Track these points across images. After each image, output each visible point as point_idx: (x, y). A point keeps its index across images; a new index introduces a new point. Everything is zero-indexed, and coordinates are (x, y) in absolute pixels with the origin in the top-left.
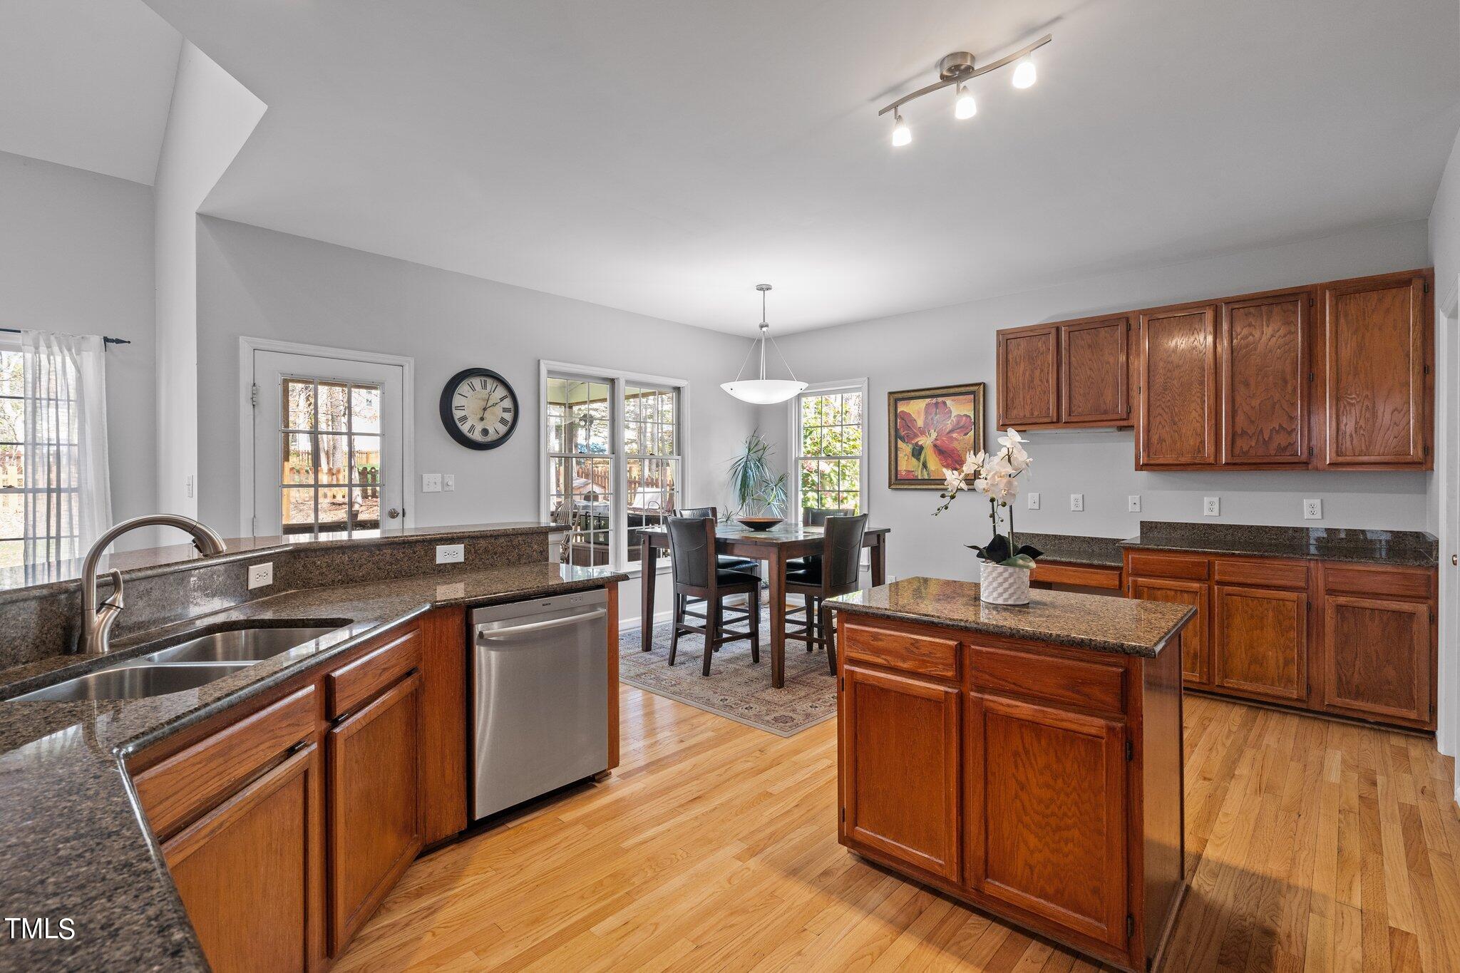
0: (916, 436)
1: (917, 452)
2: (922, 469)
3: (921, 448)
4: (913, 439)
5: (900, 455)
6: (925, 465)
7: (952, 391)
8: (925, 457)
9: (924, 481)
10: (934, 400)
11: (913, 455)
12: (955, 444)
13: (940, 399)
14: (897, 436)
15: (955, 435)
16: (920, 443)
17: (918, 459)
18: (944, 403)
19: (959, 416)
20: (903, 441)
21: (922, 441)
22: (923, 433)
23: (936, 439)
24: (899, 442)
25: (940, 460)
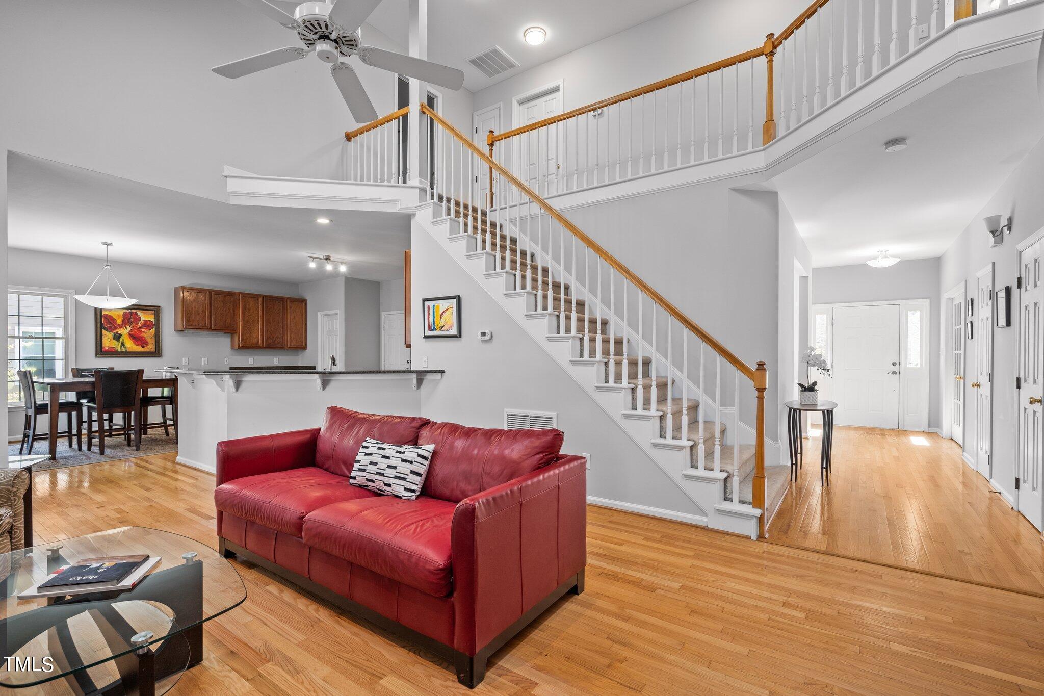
0: (116, 328)
1: (117, 337)
2: (121, 347)
3: (120, 335)
4: (113, 330)
5: (104, 338)
6: (123, 344)
7: (142, 308)
8: (123, 340)
9: (122, 353)
10: (129, 311)
11: (114, 338)
12: (143, 334)
13: (133, 311)
14: (102, 327)
15: (143, 330)
16: (119, 332)
17: (118, 341)
18: (136, 313)
19: (145, 320)
20: (106, 329)
21: (120, 331)
22: (121, 327)
23: (131, 331)
24: (104, 331)
25: (133, 342)
